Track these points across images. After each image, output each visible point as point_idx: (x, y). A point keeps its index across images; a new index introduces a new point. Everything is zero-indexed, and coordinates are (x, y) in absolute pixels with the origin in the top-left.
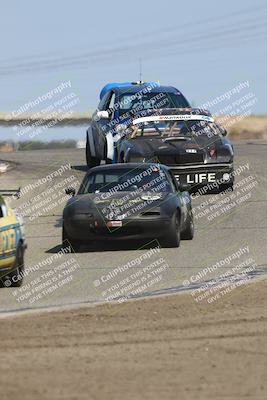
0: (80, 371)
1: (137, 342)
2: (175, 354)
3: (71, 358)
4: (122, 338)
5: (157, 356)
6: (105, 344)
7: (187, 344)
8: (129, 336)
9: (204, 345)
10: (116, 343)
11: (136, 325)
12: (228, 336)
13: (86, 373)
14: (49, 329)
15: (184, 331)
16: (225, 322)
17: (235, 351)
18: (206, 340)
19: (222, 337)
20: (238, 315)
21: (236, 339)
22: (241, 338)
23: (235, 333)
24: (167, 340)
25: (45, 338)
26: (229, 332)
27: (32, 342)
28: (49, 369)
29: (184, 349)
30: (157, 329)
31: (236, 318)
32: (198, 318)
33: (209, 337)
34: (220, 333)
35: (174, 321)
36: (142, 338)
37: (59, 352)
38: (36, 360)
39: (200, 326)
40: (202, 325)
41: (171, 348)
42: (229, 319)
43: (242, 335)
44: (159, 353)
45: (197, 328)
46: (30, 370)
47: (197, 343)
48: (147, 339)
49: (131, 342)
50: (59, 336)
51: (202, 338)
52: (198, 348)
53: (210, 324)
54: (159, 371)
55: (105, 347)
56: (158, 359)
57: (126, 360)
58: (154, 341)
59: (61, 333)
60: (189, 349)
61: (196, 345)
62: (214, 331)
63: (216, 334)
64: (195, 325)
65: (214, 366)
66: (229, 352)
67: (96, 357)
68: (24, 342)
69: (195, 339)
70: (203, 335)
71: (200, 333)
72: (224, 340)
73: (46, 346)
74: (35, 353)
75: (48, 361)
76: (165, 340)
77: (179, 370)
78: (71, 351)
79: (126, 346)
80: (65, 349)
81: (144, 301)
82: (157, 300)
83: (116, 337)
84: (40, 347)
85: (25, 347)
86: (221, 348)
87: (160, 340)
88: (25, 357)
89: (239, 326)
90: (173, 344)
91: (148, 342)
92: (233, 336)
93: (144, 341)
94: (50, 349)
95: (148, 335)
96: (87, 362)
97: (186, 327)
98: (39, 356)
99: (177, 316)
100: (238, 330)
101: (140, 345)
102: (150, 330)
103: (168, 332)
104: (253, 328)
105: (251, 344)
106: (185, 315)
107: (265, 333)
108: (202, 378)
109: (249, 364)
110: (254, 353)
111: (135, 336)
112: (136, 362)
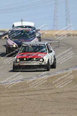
2: (15, 100)
5: (10, 101)
7: (18, 97)
9: (24, 98)
11: (3, 92)
12: (30, 95)
15: (18, 94)
16: (30, 91)
17: (33, 99)
18: (24, 96)
19: (29, 95)
20: (33, 89)
21: (33, 96)
22: (34, 96)
23: (33, 94)
24: (13, 96)
26: (31, 94)
30: (10, 93)
31: (33, 90)
32: (22, 90)
33: (25, 95)
34: (28, 94)
35: (15, 91)
36: (5, 96)
39: (22, 92)
40: (23, 92)
41: (14, 99)
42: (31, 90)
43: (35, 95)
44: (10, 100)
47: (22, 97)
49: (2, 97)
51: (23, 96)
52: (22, 99)
53: (25, 92)
54: (10, 105)
57: (1, 102)
58: (9, 96)
60: (19, 99)
62: (27, 93)
63: (27, 94)
64: (21, 92)
65: (26, 104)
66: (31, 100)
69: (21, 96)
70: (23, 95)
72: (29, 96)
76: (12, 96)
77: (16, 105)
86: (28, 99)
87: (10, 96)
90: (15, 97)
91: (7, 97)
92: (32, 95)
95: (7, 95)
97: (18, 92)
99: (16, 89)
100: (34, 93)
101: (5, 98)
102: (8, 93)
103: (13, 94)
104: (37, 92)
105: (37, 97)
106: (18, 89)
107: (41, 94)
108: (23, 107)
109: (36, 103)
110: (38, 100)
111: (3, 95)
112: (3, 102)
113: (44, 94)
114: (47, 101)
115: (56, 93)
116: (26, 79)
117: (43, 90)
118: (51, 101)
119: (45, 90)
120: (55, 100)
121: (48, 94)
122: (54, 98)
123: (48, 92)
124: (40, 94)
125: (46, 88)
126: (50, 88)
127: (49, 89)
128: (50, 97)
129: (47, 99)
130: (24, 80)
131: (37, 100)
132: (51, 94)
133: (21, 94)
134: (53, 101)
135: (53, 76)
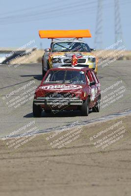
1: (14, 158)
2: (32, 164)
5: (23, 165)
7: (38, 159)
8: (10, 155)
9: (46, 160)
12: (58, 155)
15: (37, 153)
17: (61, 163)
18: (45, 158)
19: (55, 156)
21: (61, 157)
22: (64, 157)
23: (61, 154)
24: (28, 157)
26: (58, 153)
29: (36, 162)
30: (23, 152)
32: (43, 147)
33: (48, 156)
34: (54, 154)
35: (31, 148)
36: (17, 156)
39: (44, 151)
40: (46, 150)
41: (30, 161)
43: (64, 155)
44: (25, 163)
45: (42, 152)
47: (43, 159)
49: (11, 158)
51: (46, 156)
52: (43, 161)
53: (49, 150)
54: (24, 172)
56: (24, 166)
58: (22, 158)
60: (39, 162)
63: (52, 155)
64: (42, 150)
65: (51, 170)
66: (58, 163)
69: (42, 157)
71: (44, 154)
77: (34, 172)
83: (4, 156)
86: (54, 161)
87: (25, 157)
89: (63, 151)
90: (31, 159)
91: (19, 158)
92: (60, 155)
93: (17, 158)
95: (19, 155)
97: (37, 151)
99: (33, 146)
100: (63, 153)
101: (15, 160)
102: (20, 152)
103: (29, 154)
104: (69, 151)
105: (68, 159)
106: (36, 145)
107: (75, 154)
108: (45, 176)
109: (67, 169)
110: (70, 164)
111: (13, 155)
112: (13, 167)
113: (79, 154)
114: (85, 165)
115: (99, 153)
116: (50, 129)
117: (78, 147)
118: (92, 166)
119: (82, 147)
120: (97, 164)
121: (86, 154)
122: (97, 161)
123: (87, 150)
124: (73, 154)
125: (82, 144)
126: (89, 144)
127: (88, 146)
128: (89, 159)
129: (84, 162)
130: (46, 132)
131: (68, 163)
132: (90, 154)
133: (41, 154)
134: (95, 166)
135: (94, 125)
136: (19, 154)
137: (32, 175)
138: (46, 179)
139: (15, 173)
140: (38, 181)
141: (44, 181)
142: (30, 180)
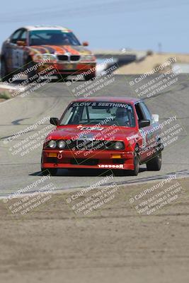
0: (76, 237)
1: (117, 217)
2: (145, 226)
3: (70, 227)
4: (106, 214)
5: (132, 227)
6: (94, 218)
8: (112, 212)
9: (166, 220)
10: (102, 217)
11: (116, 204)
12: (183, 214)
13: (81, 238)
14: (54, 206)
16: (181, 204)
17: (188, 225)
18: (167, 217)
19: (179, 214)
24: (140, 216)
25: (52, 213)
27: (42, 215)
28: (54, 235)
29: (151, 223)
33: (169, 215)
36: (121, 214)
37: (61, 223)
38: (45, 228)
41: (142, 222)
42: (184, 202)
44: (133, 225)
46: (41, 236)
48: (125, 215)
49: (113, 217)
50: (61, 211)
51: (164, 215)
52: (161, 223)
54: (133, 238)
55: (94, 220)
56: (133, 229)
57: (110, 230)
58: (130, 216)
59: (62, 209)
60: (155, 223)
61: (160, 220)
62: (174, 210)
63: (175, 212)
65: (173, 236)
66: (184, 225)
67: (88, 227)
68: (37, 215)
69: (159, 215)
70: (165, 213)
71: (163, 212)
72: (180, 217)
73: (52, 218)
74: (44, 223)
75: (53, 229)
76: (138, 216)
77: (148, 237)
78: (70, 222)
79: (109, 220)
80: (66, 221)
81: (123, 188)
82: (132, 187)
83: (102, 213)
84: (48, 218)
85: (37, 218)
86: (178, 223)
87: (134, 216)
88: (37, 226)
90: (144, 219)
91: (126, 217)
92: (187, 214)
93: (123, 216)
94: (54, 220)
95: (126, 212)
96: (82, 230)
98: (47, 225)
101: (120, 219)
102: (127, 208)
108: (165, 244)
111: (116, 212)
112: (117, 231)
116: (172, 173)
130: (166, 178)
136: (126, 210)
137: (144, 242)
138: (166, 250)
139: (118, 239)
140: (154, 252)
141: (163, 252)
142: (141, 250)
